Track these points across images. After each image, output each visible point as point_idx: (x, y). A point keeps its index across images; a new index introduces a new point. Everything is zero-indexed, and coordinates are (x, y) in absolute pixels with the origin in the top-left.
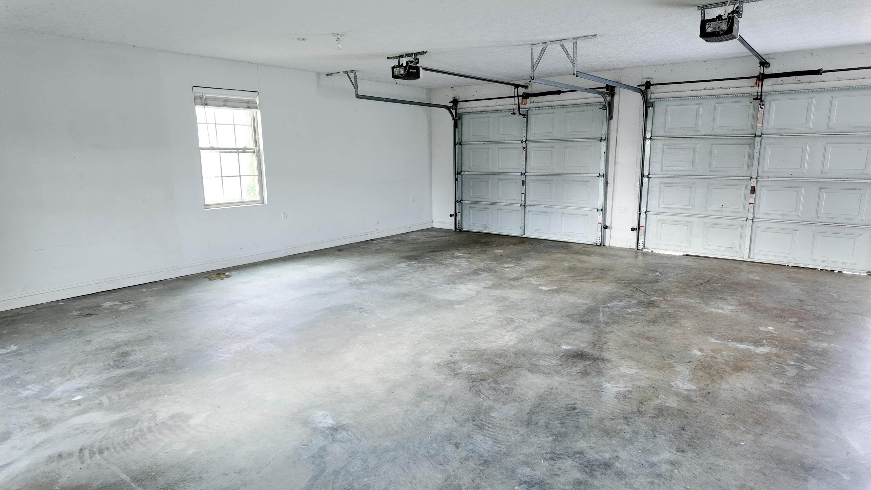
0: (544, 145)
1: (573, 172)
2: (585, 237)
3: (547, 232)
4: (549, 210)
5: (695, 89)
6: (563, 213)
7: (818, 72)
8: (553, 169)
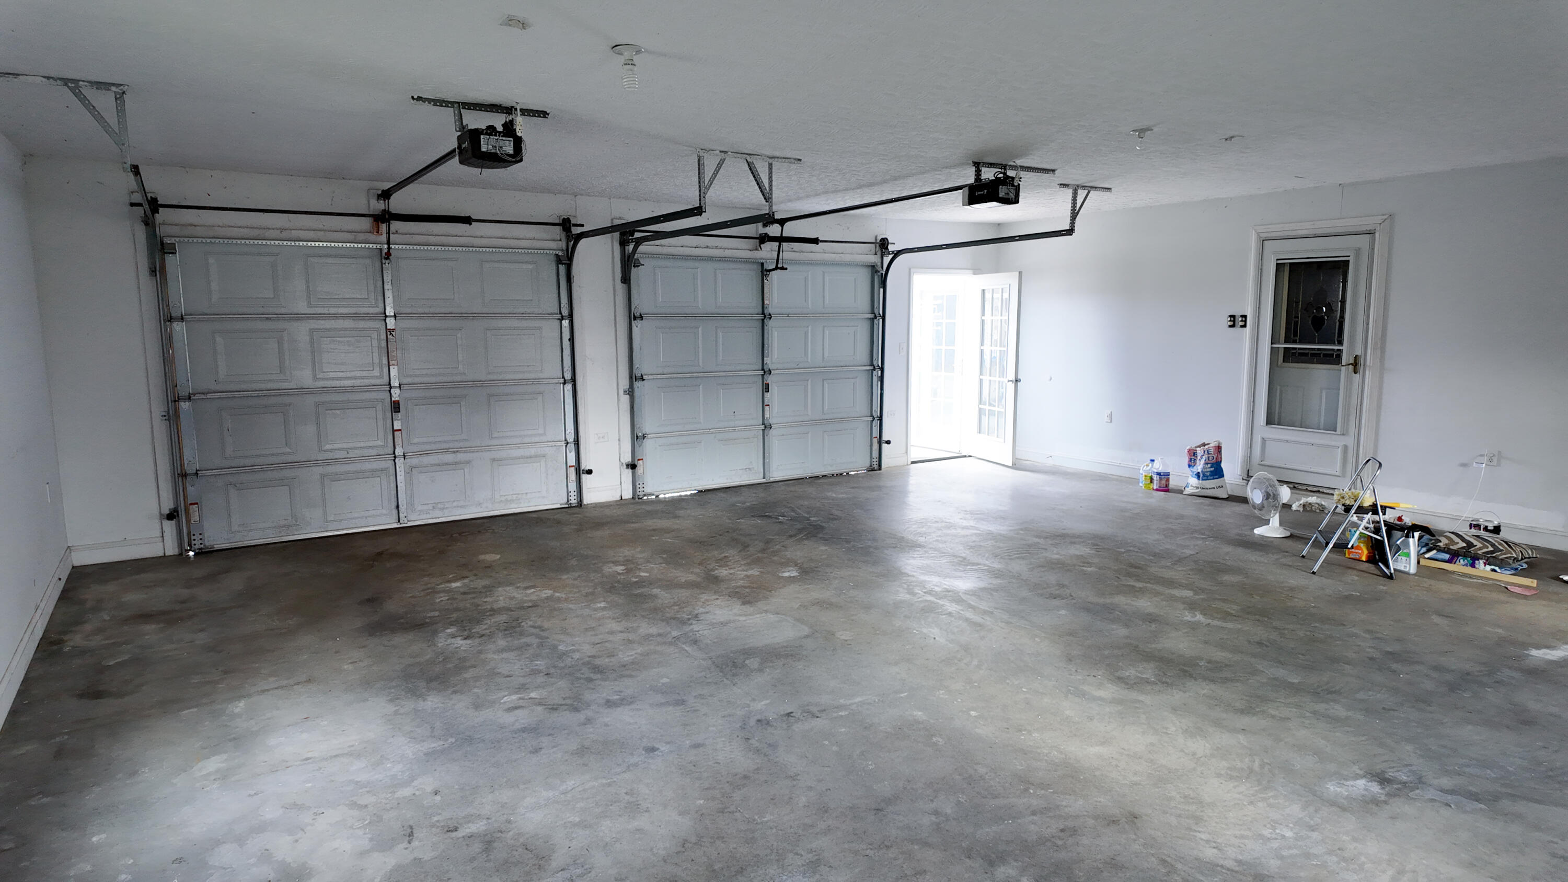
0: (435, 323)
1: (507, 378)
2: (543, 497)
3: (462, 503)
4: (461, 457)
5: (686, 245)
6: (494, 460)
7: (815, 241)
8: (464, 374)
